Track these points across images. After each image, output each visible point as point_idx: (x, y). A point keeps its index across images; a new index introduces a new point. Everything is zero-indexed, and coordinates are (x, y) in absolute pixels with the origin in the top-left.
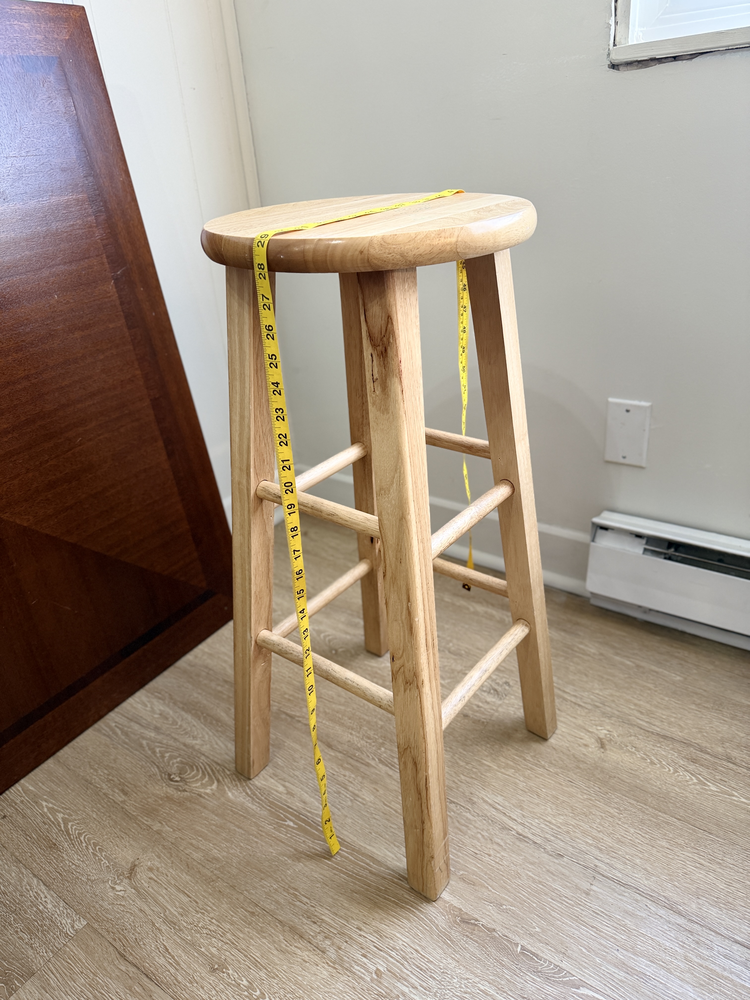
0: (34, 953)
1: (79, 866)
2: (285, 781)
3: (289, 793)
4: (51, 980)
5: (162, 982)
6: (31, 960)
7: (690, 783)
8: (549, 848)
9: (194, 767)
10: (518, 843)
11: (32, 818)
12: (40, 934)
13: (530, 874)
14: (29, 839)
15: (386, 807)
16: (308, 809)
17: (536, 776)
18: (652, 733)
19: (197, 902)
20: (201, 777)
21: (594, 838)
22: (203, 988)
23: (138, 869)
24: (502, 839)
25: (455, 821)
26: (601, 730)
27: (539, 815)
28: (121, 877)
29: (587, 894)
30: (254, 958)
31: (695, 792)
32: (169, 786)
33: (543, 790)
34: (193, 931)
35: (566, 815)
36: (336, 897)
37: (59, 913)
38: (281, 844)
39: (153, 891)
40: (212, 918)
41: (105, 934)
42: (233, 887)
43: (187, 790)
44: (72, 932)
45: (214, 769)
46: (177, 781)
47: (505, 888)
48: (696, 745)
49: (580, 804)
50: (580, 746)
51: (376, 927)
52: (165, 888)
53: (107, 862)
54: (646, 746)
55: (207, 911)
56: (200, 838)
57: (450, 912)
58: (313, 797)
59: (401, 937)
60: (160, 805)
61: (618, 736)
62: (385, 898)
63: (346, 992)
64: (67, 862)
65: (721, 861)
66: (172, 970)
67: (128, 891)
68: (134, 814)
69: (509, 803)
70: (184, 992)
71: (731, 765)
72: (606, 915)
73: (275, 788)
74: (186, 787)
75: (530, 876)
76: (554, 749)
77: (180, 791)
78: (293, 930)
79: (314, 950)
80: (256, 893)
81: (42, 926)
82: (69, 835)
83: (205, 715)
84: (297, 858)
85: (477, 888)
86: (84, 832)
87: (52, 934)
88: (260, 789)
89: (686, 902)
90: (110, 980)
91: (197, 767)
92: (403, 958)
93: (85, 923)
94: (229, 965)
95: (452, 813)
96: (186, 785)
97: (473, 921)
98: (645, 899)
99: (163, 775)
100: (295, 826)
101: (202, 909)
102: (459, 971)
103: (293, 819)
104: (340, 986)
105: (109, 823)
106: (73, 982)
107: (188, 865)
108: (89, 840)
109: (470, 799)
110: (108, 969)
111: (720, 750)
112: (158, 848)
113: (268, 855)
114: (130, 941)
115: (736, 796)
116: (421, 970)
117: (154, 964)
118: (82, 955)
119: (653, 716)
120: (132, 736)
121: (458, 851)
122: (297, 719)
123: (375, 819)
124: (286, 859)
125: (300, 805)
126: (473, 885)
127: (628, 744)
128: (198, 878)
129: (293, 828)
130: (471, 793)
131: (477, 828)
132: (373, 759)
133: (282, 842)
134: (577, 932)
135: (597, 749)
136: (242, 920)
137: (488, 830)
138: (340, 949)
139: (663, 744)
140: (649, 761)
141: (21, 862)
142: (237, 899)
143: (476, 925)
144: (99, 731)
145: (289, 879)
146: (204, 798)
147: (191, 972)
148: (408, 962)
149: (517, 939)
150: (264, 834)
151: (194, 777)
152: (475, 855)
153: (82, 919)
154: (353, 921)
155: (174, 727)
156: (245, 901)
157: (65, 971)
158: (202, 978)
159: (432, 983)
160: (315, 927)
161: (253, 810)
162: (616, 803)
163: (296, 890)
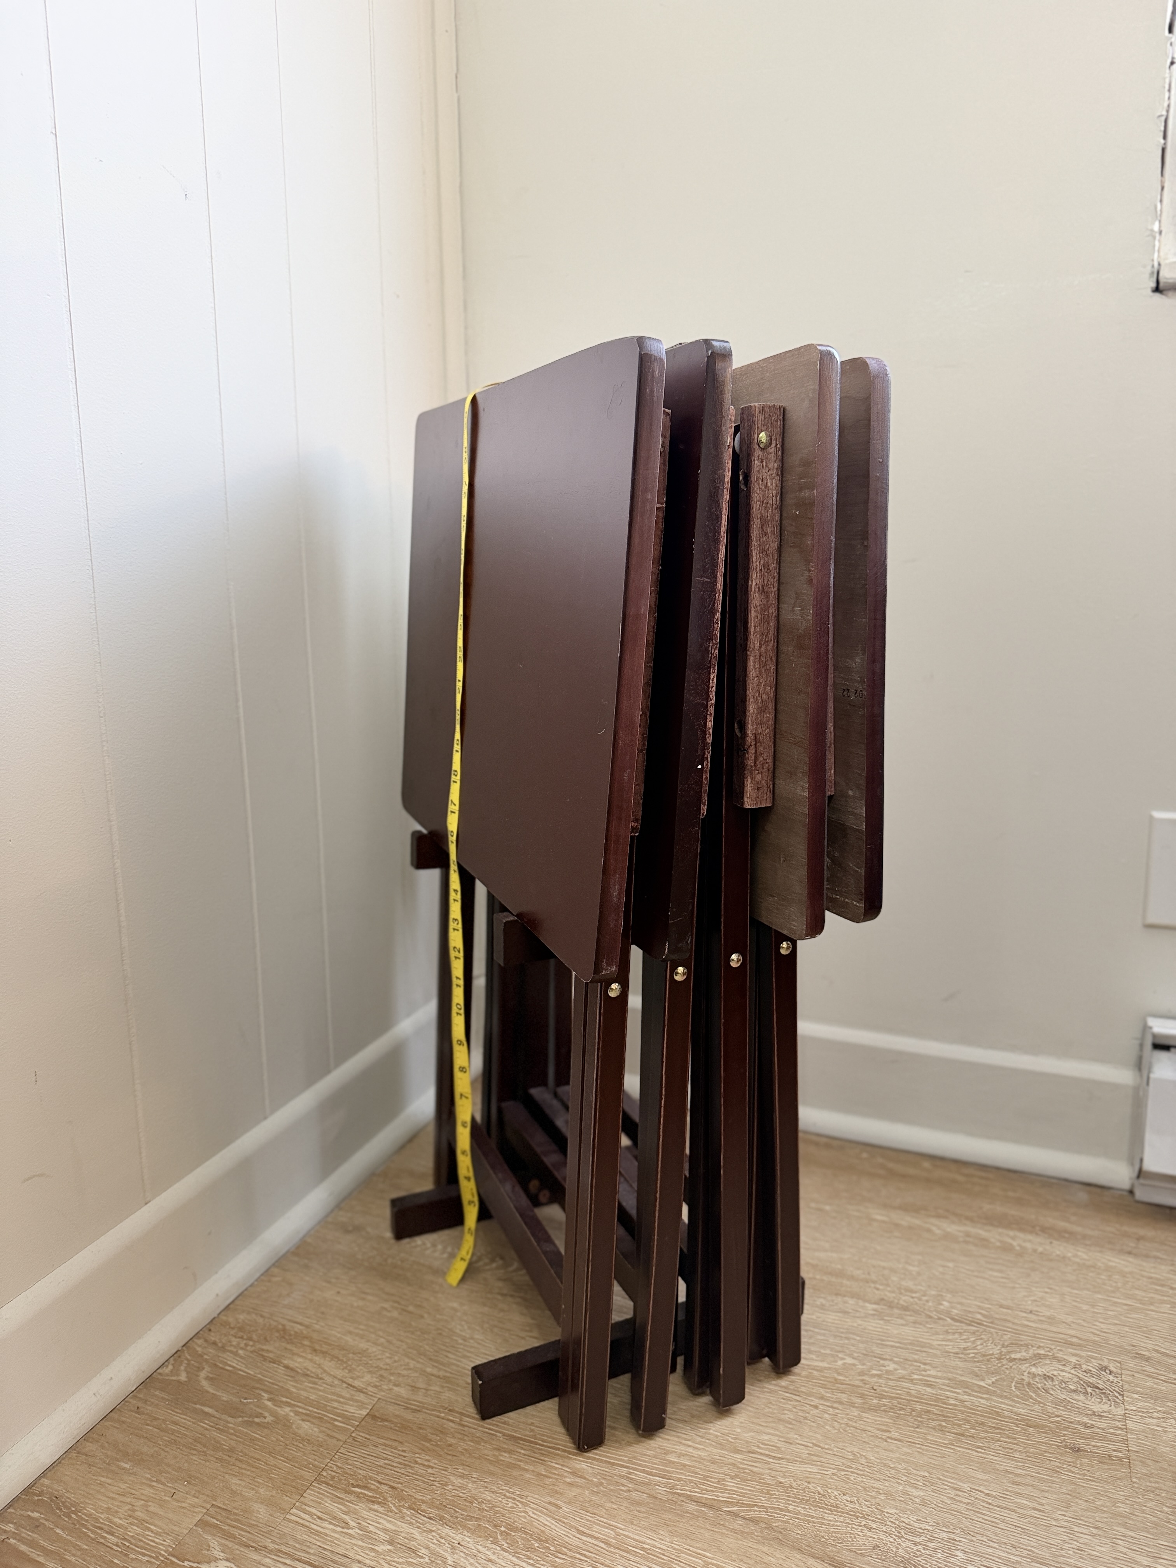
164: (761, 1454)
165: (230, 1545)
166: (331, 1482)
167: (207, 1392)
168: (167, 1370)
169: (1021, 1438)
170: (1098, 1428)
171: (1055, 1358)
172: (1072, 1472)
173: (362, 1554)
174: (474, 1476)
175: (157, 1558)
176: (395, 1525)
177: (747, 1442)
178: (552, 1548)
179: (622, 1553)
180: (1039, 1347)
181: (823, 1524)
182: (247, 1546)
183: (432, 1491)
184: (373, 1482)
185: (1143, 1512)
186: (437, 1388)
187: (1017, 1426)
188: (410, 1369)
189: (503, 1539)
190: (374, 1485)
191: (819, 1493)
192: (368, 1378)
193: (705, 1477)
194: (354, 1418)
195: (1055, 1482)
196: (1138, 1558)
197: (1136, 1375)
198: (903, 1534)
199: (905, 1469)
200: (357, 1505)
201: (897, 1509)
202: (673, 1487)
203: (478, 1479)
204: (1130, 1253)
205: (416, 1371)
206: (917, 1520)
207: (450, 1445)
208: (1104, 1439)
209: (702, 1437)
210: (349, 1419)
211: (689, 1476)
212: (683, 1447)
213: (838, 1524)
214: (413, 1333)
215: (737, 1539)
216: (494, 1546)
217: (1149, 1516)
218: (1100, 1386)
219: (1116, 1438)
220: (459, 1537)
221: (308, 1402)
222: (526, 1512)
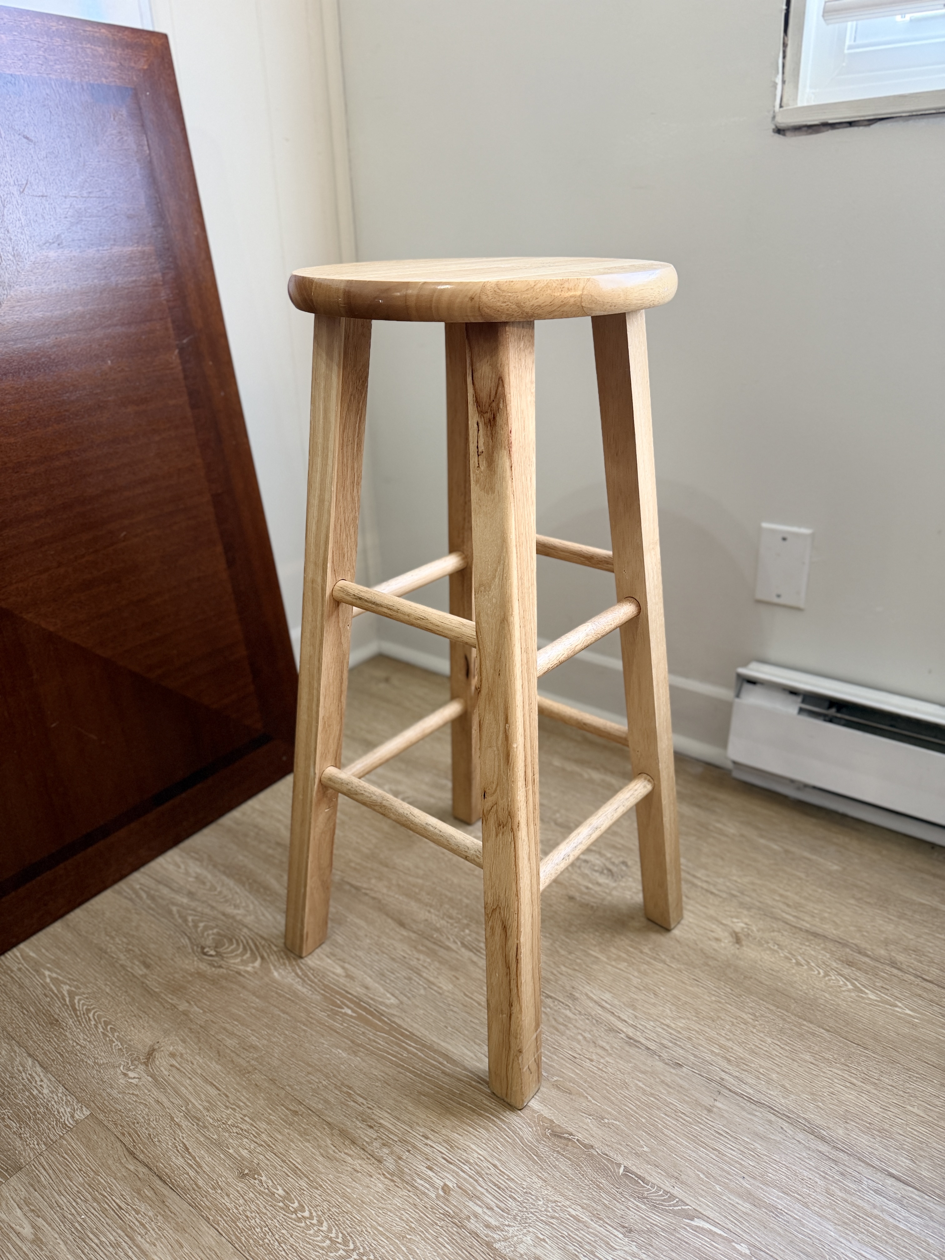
0: (23, 1145)
1: (85, 1047)
2: (344, 962)
3: (348, 976)
4: (41, 1176)
5: (178, 1186)
6: (19, 1152)
7: (843, 989)
8: (665, 1055)
9: (234, 941)
10: (627, 1048)
11: (31, 989)
12: (31, 1123)
13: (640, 1084)
14: (26, 1013)
15: (467, 998)
16: (371, 996)
17: (654, 972)
18: (801, 929)
19: (227, 1096)
20: (241, 953)
21: (721, 1046)
22: (228, 1196)
23: (157, 1055)
24: (608, 1043)
25: (551, 1018)
26: (738, 922)
27: (655, 1017)
28: (136, 1063)
29: (709, 1111)
30: (294, 1164)
31: (850, 999)
32: (201, 960)
33: (662, 988)
34: (220, 1129)
35: (688, 1019)
36: (400, 1099)
37: (56, 1100)
38: (335, 1034)
39: (174, 1080)
40: (245, 1116)
41: (111, 1126)
42: (273, 1081)
43: (223, 966)
44: (71, 1122)
45: (258, 944)
46: (211, 956)
47: (608, 1099)
48: (854, 946)
49: (708, 1007)
50: (709, 939)
51: (446, 1136)
52: (190, 1078)
53: (119, 1044)
54: (792, 944)
55: (239, 1107)
56: (236, 1023)
57: (539, 1123)
58: (379, 983)
59: (477, 1150)
60: (189, 982)
61: (758, 931)
62: (459, 1103)
63: (404, 1209)
64: (71, 1042)
65: (877, 1081)
66: (192, 1173)
67: (143, 1079)
68: (157, 990)
69: (619, 1001)
70: (205, 1199)
71: (895, 971)
72: (732, 1136)
73: (332, 969)
74: (222, 963)
75: (640, 1087)
76: (678, 942)
77: (214, 966)
78: (344, 1134)
79: (368, 1158)
80: (301, 1089)
81: (34, 1114)
82: (75, 1010)
83: (250, 881)
84: (353, 1051)
85: (574, 1098)
86: (93, 1008)
87: (46, 1123)
88: (313, 970)
89: (831, 1126)
90: (114, 1181)
91: (237, 941)
92: (478, 1173)
93: (88, 1113)
94: (263, 1171)
95: (548, 1009)
96: (223, 960)
97: (566, 1135)
98: (780, 1121)
99: (195, 948)
100: (354, 1015)
101: (234, 1104)
102: (546, 1192)
103: (352, 1006)
104: (398, 1202)
105: (125, 999)
106: (68, 1181)
107: (219, 1052)
108: (99, 1017)
109: (571, 994)
110: (114, 1168)
111: (883, 952)
112: (184, 1031)
113: (319, 1047)
114: (141, 1137)
115: (900, 1007)
116: (499, 1188)
117: (170, 1165)
118: (82, 1150)
119: (802, 909)
120: (160, 901)
121: (552, 1053)
122: (364, 891)
123: (452, 1011)
124: (341, 1051)
125: (361, 990)
126: (569, 1094)
127: (770, 941)
128: (230, 1069)
129: (351, 1017)
130: (573, 988)
131: (578, 1028)
132: (455, 942)
133: (337, 1032)
134: (694, 1154)
135: (731, 944)
136: (282, 1119)
137: (590, 1032)
138: (400, 1158)
139: (813, 942)
140: (794, 961)
141: (13, 1039)
142: (278, 1095)
143: (569, 1139)
144: (119, 893)
145: (343, 1075)
146: (244, 976)
147: (215, 1177)
148: (483, 1178)
149: (619, 1159)
150: (314, 1022)
151: (232, 951)
152: (573, 1059)
153: (84, 1109)
154: (418, 1128)
155: (212, 893)
156: (286, 1097)
157: (60, 1167)
158: (227, 1183)
159: (511, 1203)
160: (371, 1132)
161: (303, 993)
162: (751, 1008)
163: (350, 1088)
171: (600, 853)
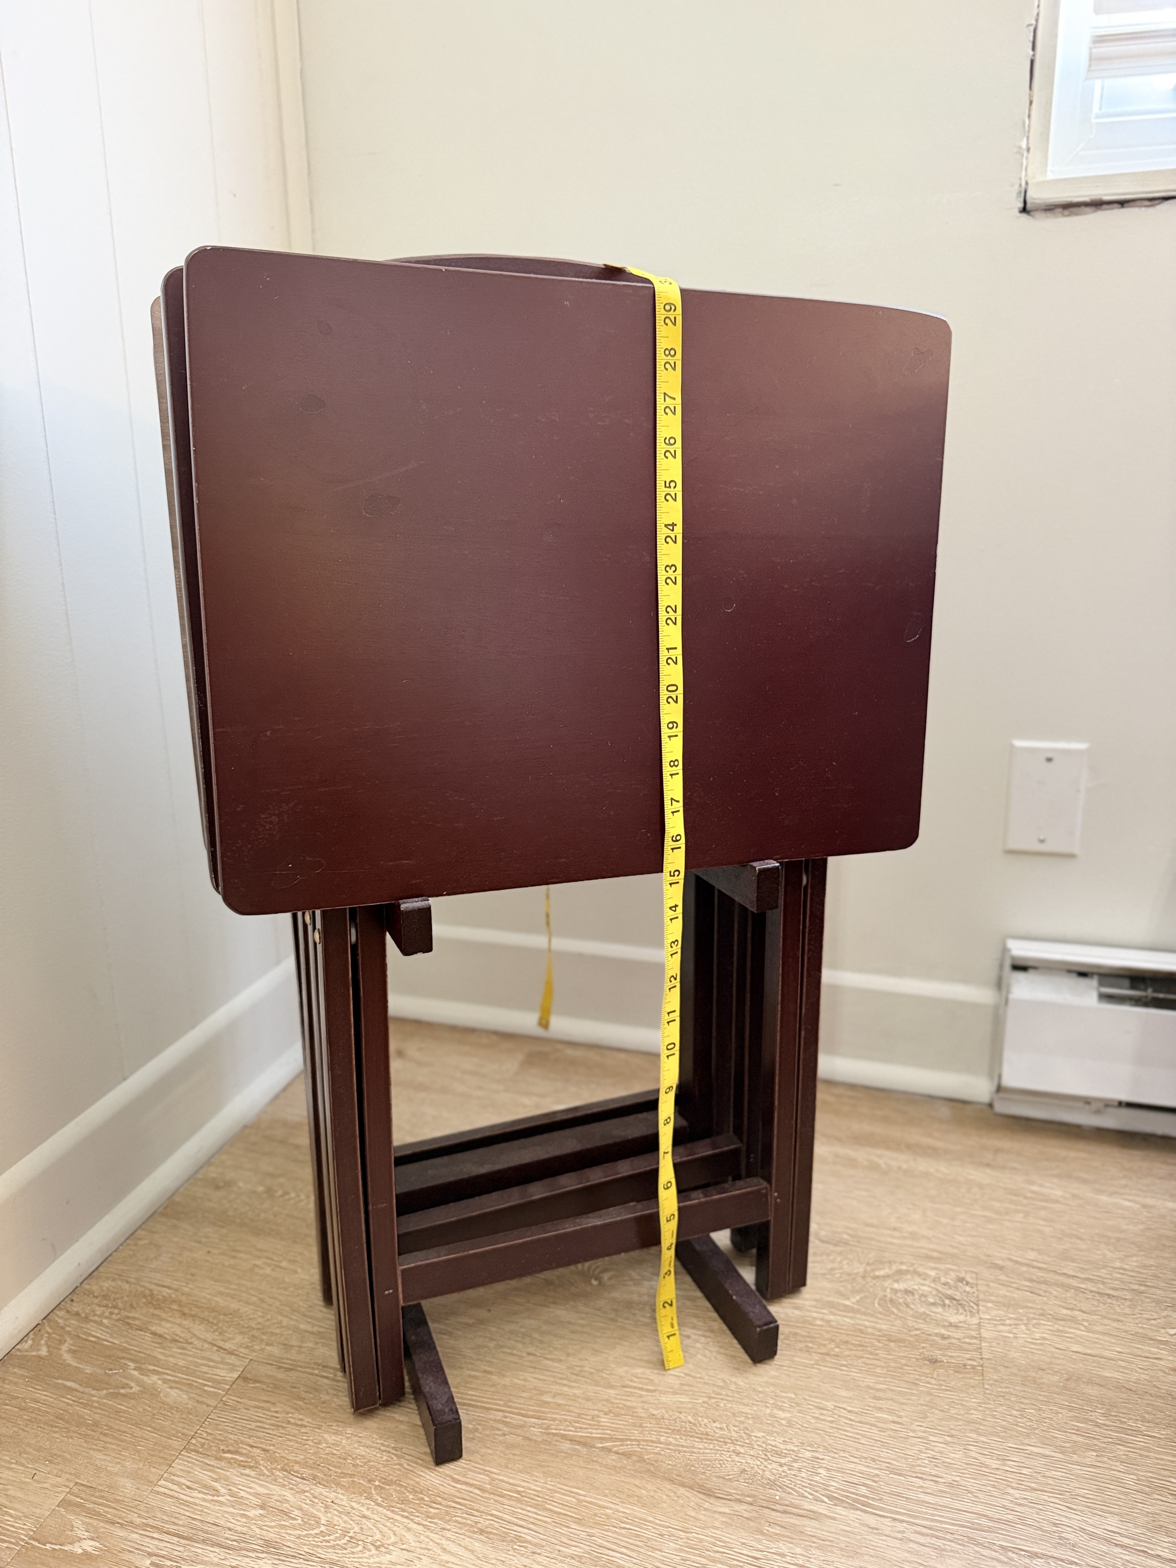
164: (635, 1388)
165: (95, 1523)
166: (201, 1450)
167: (69, 1365)
168: (26, 1346)
169: (882, 1354)
170: (954, 1338)
171: (916, 1272)
172: (929, 1383)
173: (233, 1521)
174: (348, 1432)
175: (16, 1544)
176: (267, 1488)
177: (621, 1377)
178: (426, 1499)
179: (497, 1498)
180: (902, 1263)
181: (694, 1452)
182: (112, 1523)
183: (306, 1451)
184: (244, 1446)
185: (994, 1417)
186: (311, 1345)
187: (879, 1341)
188: (282, 1327)
189: (378, 1494)
190: (245, 1449)
191: (690, 1422)
192: (239, 1339)
193: (579, 1415)
194: (225, 1382)
195: (913, 1394)
196: (988, 1462)
197: (992, 1284)
198: (770, 1456)
199: (773, 1392)
200: (228, 1471)
201: (764, 1432)
202: (548, 1428)
203: (352, 1434)
204: (988, 1165)
205: (289, 1329)
206: (784, 1441)
207: (324, 1402)
208: (960, 1349)
209: (577, 1375)
210: (220, 1383)
211: (564, 1415)
212: (557, 1387)
213: (708, 1451)
214: (286, 1289)
215: (610, 1474)
216: (368, 1502)
217: (998, 1421)
218: (957, 1298)
219: (970, 1347)
220: (332, 1495)
221: (175, 1368)
222: (401, 1465)
